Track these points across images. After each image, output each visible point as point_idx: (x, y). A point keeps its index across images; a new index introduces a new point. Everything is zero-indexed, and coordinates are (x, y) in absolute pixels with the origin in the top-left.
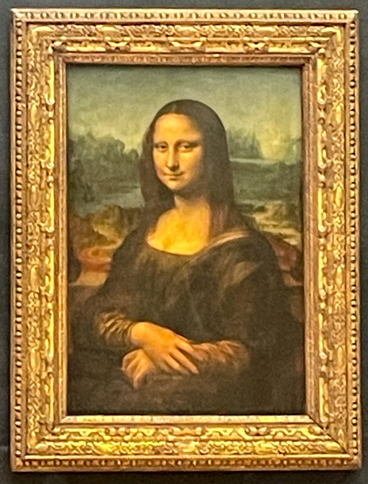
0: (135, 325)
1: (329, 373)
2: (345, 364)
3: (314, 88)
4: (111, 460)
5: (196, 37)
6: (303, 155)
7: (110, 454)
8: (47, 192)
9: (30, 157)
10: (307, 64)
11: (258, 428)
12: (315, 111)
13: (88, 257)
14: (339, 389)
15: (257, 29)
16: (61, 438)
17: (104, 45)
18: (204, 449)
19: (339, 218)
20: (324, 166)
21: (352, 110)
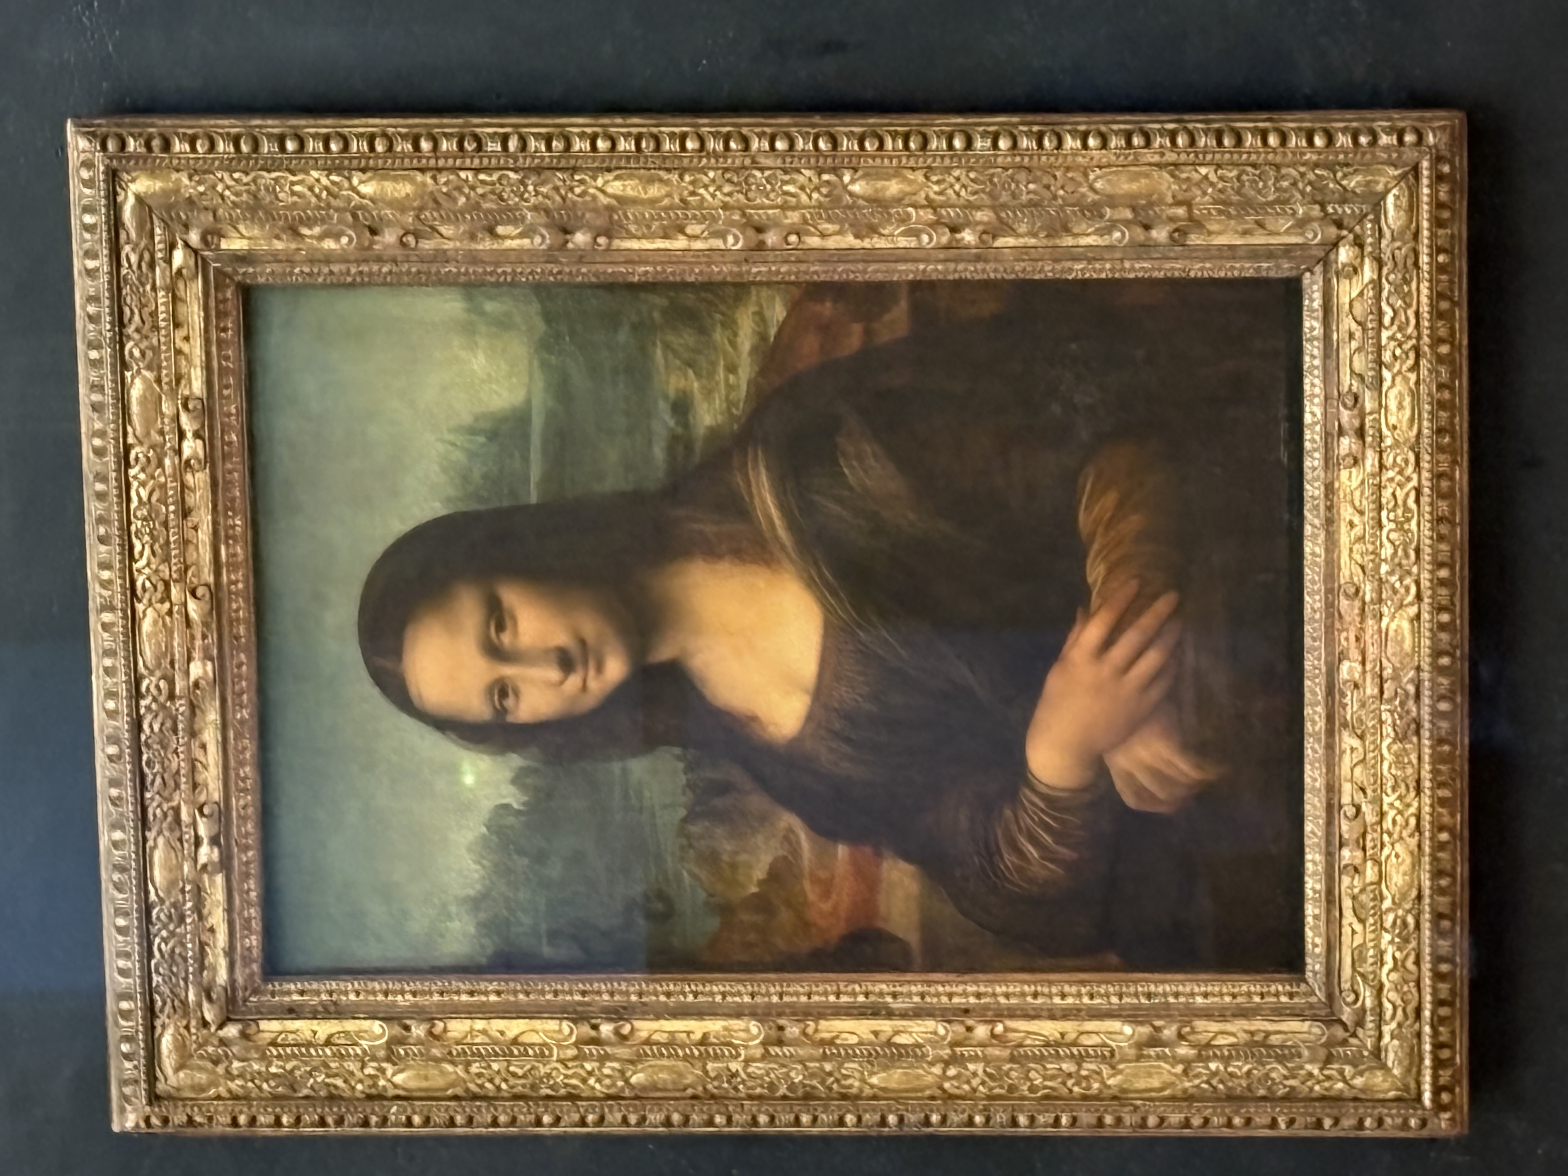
0: (1034, 776)
4: (1434, 859)
5: (170, 613)
7: (1416, 863)
8: (647, 1042)
9: (544, 1090)
12: (379, 259)
13: (835, 910)
14: (1220, 191)
15: (139, 432)
16: (1369, 1003)
17: (206, 877)
18: (1402, 591)
19: (702, 191)
20: (544, 232)
21: (372, 148)
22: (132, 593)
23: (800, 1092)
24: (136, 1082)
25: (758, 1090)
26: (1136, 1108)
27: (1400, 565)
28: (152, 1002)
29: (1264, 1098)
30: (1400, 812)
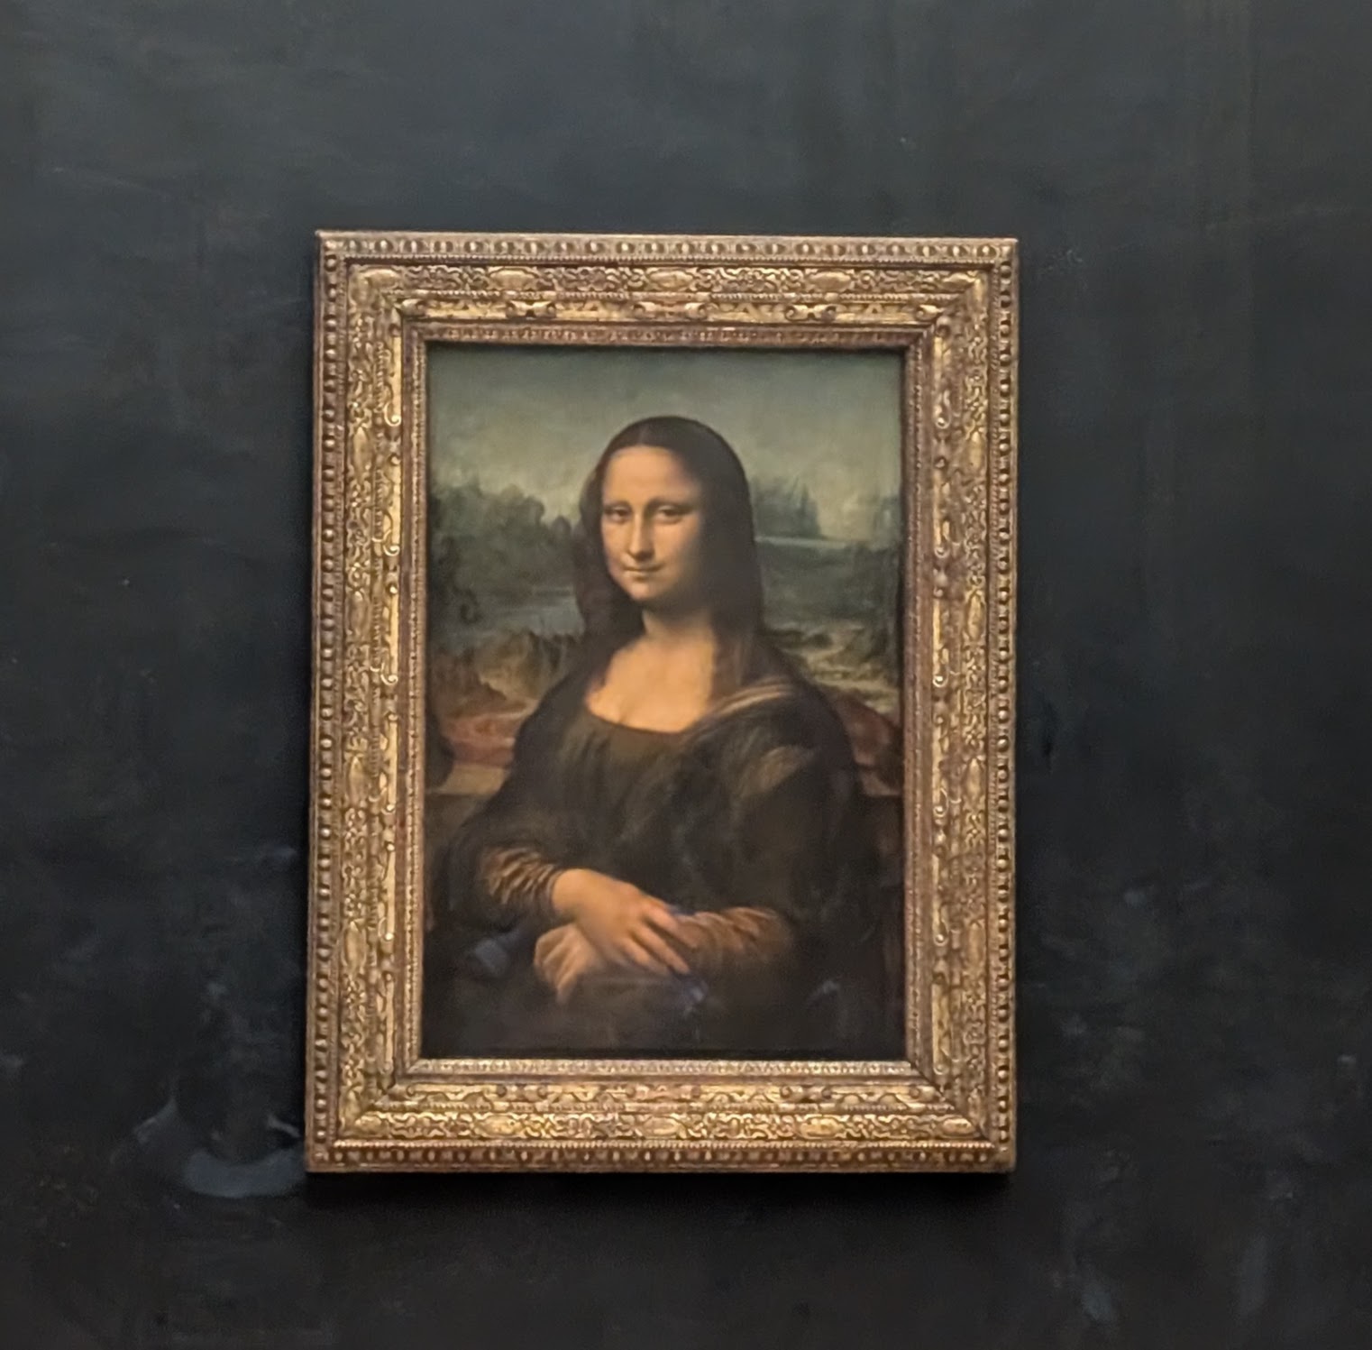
0: (560, 875)
1: (951, 975)
2: (984, 958)
3: (926, 396)
4: (509, 1149)
5: (688, 291)
6: (904, 531)
7: (507, 1137)
8: (385, 605)
9: (350, 532)
10: (912, 347)
11: (806, 1087)
12: (928, 442)
13: (467, 734)
14: (971, 1009)
15: (813, 277)
16: (408, 1103)
17: (503, 306)
18: (697, 1128)
19: (973, 660)
20: (946, 555)
21: (1002, 442)
22: (702, 266)
23: (346, 709)
24: (359, 250)
25: (349, 680)
26: (333, 940)
27: (715, 1126)
28: (417, 265)
29: (339, 1029)
30: (543, 1125)
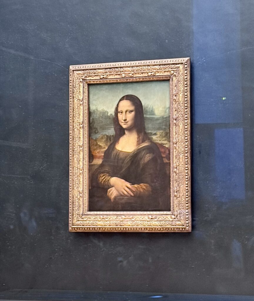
0: (112, 178)
1: (177, 195)
3: (172, 88)
4: (101, 228)
5: (130, 72)
7: (101, 225)
8: (80, 131)
9: (74, 118)
10: (170, 79)
11: (152, 216)
12: (172, 97)
13: (96, 154)
14: (181, 201)
15: (152, 67)
16: (84, 219)
17: (99, 76)
18: (133, 224)
19: (180, 136)
20: (176, 117)
21: (186, 95)
22: (132, 67)
23: (74, 150)
24: (75, 68)
26: (72, 191)
27: (136, 224)
28: (84, 70)
29: (73, 206)
30: (107, 223)
